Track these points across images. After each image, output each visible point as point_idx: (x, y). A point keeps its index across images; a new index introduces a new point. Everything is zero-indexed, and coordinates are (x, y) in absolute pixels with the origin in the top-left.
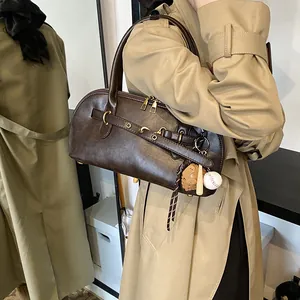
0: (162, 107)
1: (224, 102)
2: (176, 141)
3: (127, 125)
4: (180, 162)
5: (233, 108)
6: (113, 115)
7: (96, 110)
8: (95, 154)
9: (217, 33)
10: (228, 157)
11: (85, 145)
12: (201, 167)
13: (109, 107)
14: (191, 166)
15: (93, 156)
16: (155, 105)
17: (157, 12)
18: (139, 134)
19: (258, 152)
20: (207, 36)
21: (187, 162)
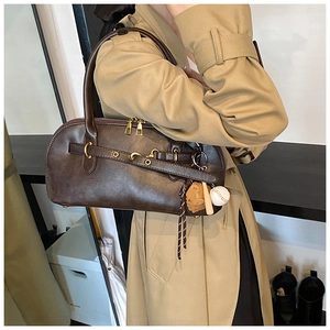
0: (148, 127)
1: (225, 112)
2: (172, 162)
3: (114, 155)
4: (180, 183)
5: (238, 116)
6: (95, 146)
7: (73, 143)
8: (83, 193)
9: (203, 40)
10: (228, 167)
11: (68, 186)
12: (204, 184)
13: (88, 138)
14: (194, 185)
15: (81, 197)
16: (140, 127)
17: (122, 25)
18: (129, 162)
19: (250, 154)
20: (192, 44)
21: (188, 182)
